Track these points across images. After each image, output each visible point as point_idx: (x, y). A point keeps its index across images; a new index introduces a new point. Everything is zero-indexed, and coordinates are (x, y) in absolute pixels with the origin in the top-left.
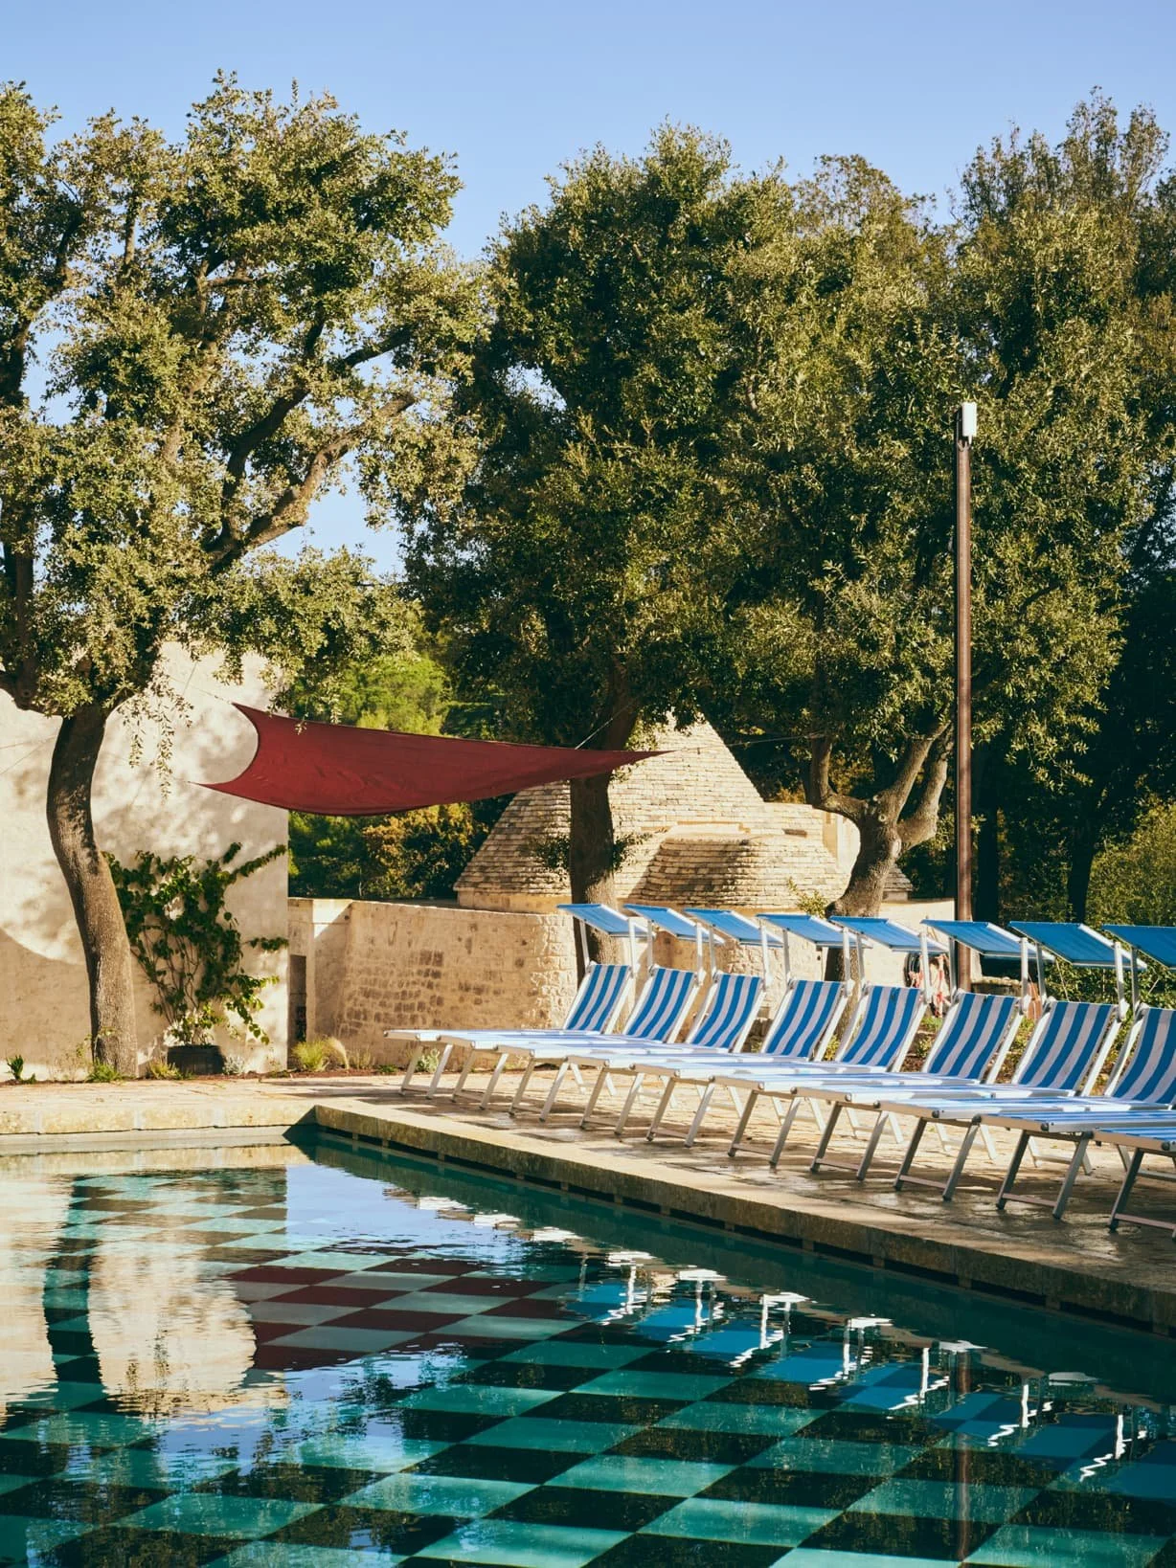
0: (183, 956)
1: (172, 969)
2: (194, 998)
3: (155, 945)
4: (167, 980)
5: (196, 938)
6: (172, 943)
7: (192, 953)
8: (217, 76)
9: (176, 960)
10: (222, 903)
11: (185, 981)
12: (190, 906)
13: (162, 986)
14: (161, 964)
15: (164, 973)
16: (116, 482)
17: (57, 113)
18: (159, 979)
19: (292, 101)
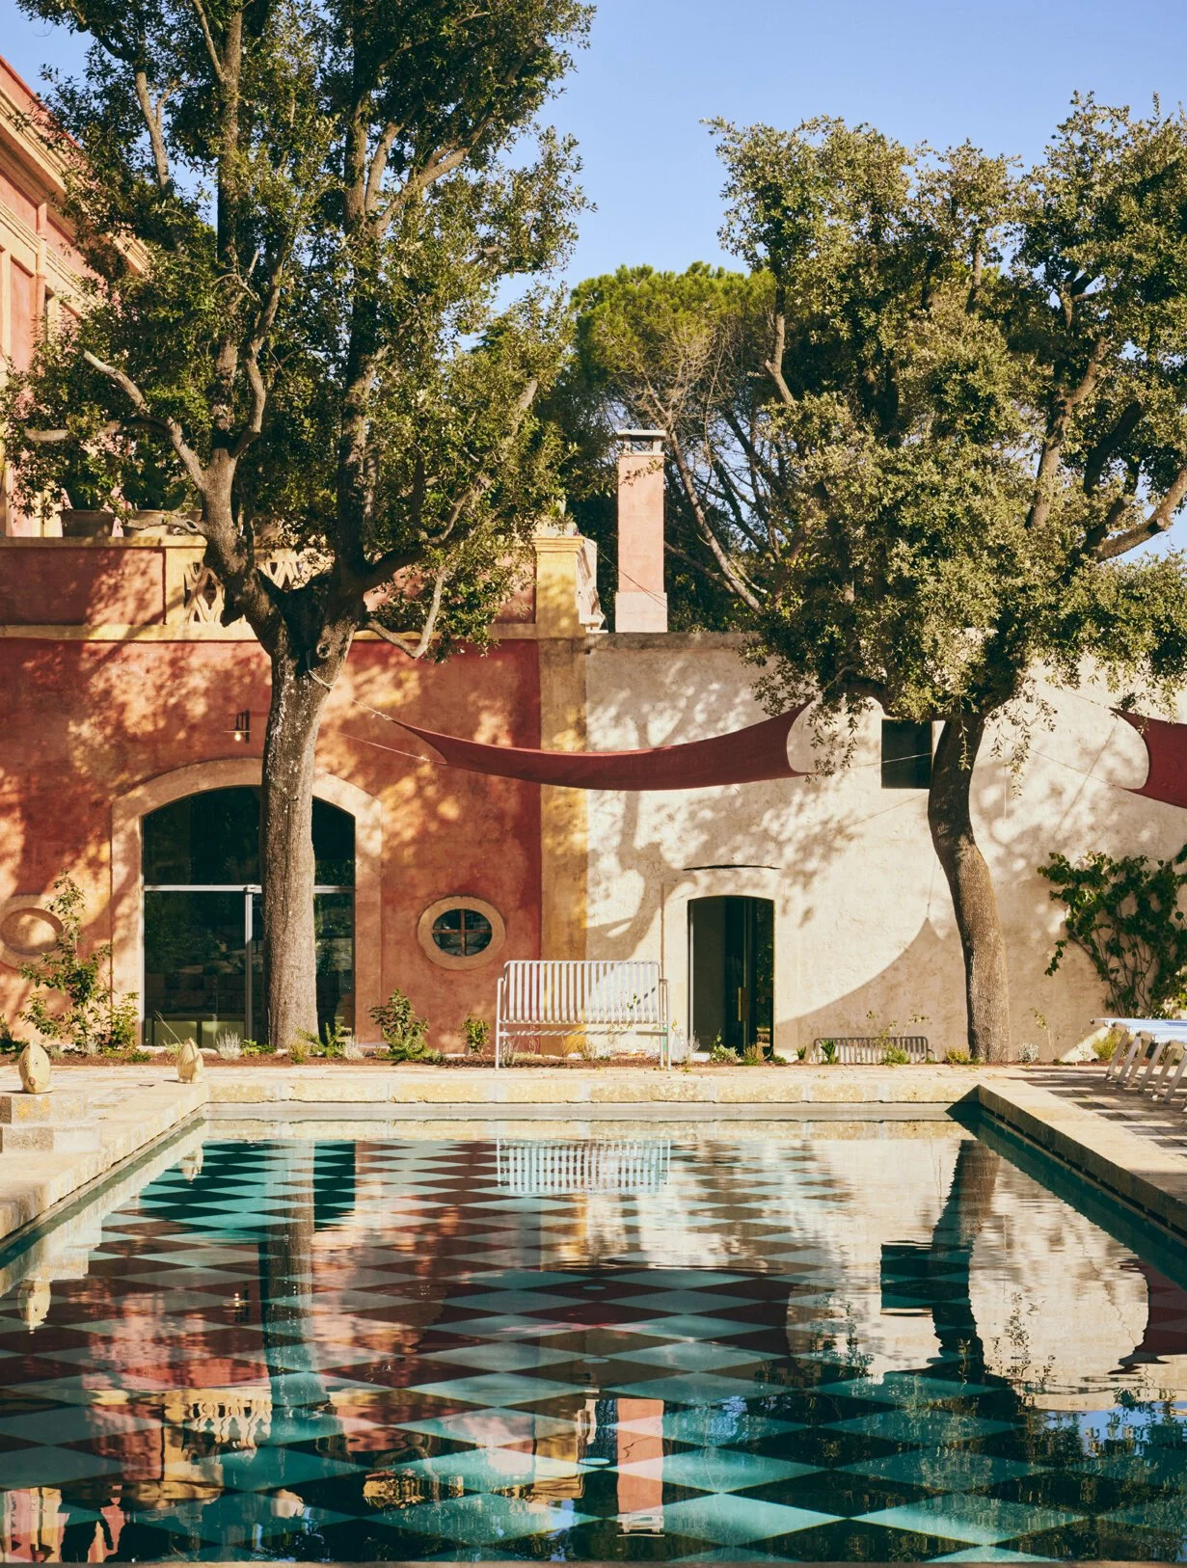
0: (1134, 954)
1: (1125, 967)
2: (1147, 997)
3: (1108, 944)
4: (1121, 977)
5: (1148, 938)
6: (1125, 943)
7: (1145, 952)
8: (1074, 98)
9: (1129, 959)
10: (1175, 903)
11: (1137, 980)
12: (1143, 905)
13: (1114, 983)
14: (1114, 963)
15: (1118, 971)
16: (947, 498)
17: (928, 146)
18: (1113, 976)
19: (1155, 114)
